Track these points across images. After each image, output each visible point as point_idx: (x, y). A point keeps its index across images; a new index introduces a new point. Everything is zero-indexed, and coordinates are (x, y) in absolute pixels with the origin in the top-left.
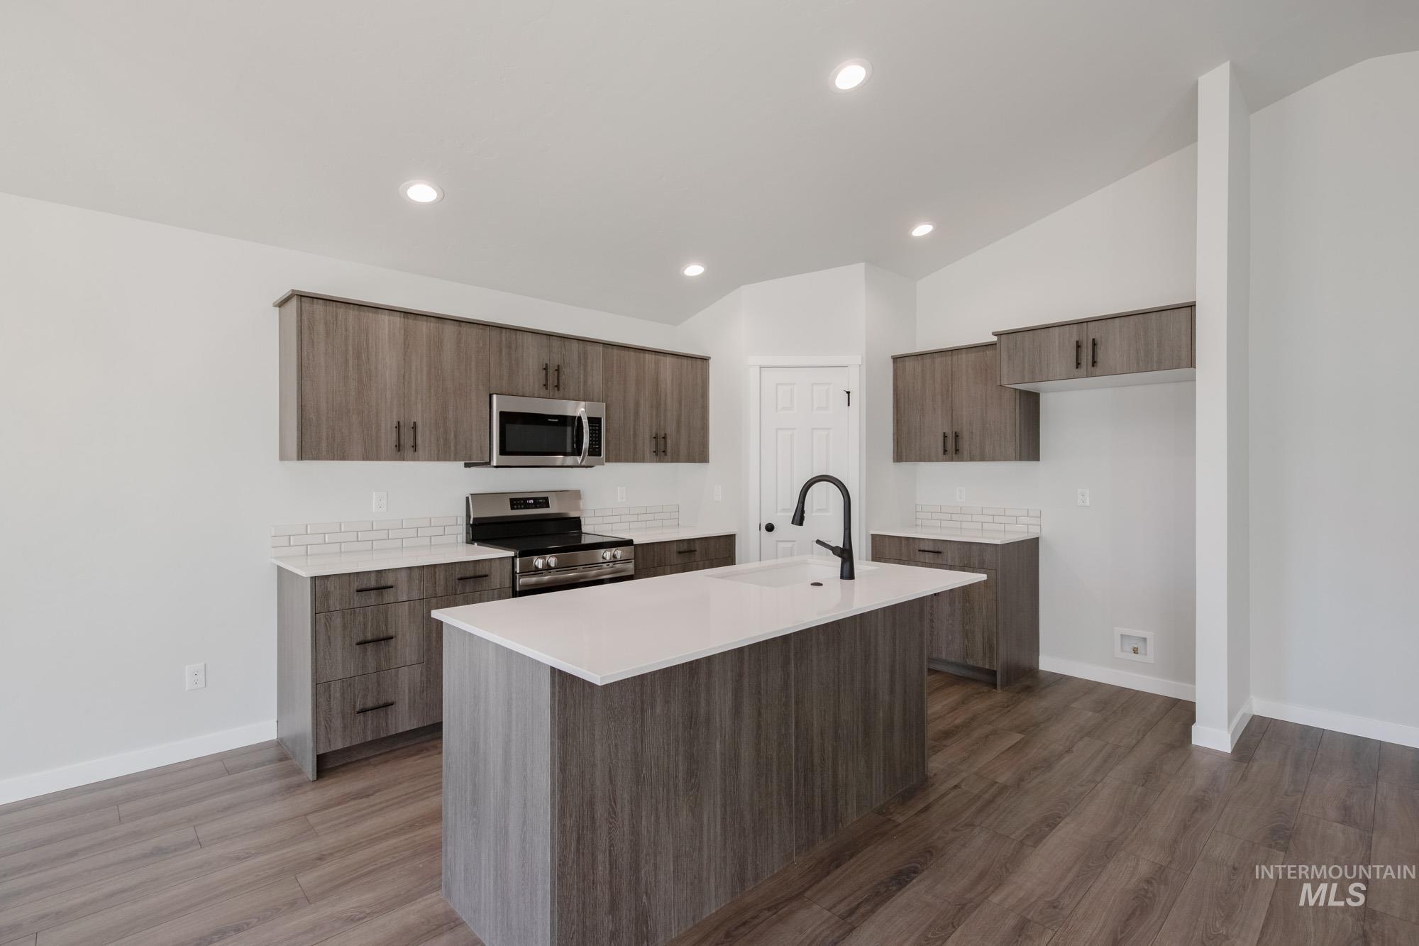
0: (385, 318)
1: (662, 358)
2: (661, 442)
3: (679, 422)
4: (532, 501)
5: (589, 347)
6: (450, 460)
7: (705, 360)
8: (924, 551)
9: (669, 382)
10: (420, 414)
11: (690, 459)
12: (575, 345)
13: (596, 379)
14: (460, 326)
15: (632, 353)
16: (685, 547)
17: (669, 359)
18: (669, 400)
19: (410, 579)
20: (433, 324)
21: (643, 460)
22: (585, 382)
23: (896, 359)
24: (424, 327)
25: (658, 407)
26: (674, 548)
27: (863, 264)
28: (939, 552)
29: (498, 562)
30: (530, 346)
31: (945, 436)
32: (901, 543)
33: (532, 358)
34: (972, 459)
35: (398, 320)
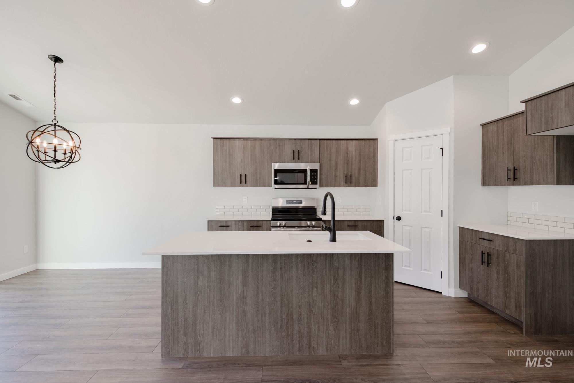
0: (237, 142)
1: (350, 142)
2: (349, 178)
3: (359, 170)
4: (295, 202)
5: (313, 141)
6: (258, 186)
7: (375, 140)
8: (484, 239)
9: (354, 153)
10: (248, 172)
11: (366, 185)
12: (307, 141)
13: (316, 154)
14: (261, 141)
15: (334, 142)
16: (353, 224)
17: (354, 142)
18: (354, 160)
19: (236, 225)
20: (252, 141)
21: (339, 186)
22: (311, 155)
23: (483, 125)
24: (249, 143)
25: (348, 162)
26: (346, 224)
27: (452, 77)
28: (491, 241)
29: (265, 222)
30: (288, 144)
31: (508, 170)
32: (472, 232)
33: (288, 149)
34: (525, 184)
35: (241, 141)
